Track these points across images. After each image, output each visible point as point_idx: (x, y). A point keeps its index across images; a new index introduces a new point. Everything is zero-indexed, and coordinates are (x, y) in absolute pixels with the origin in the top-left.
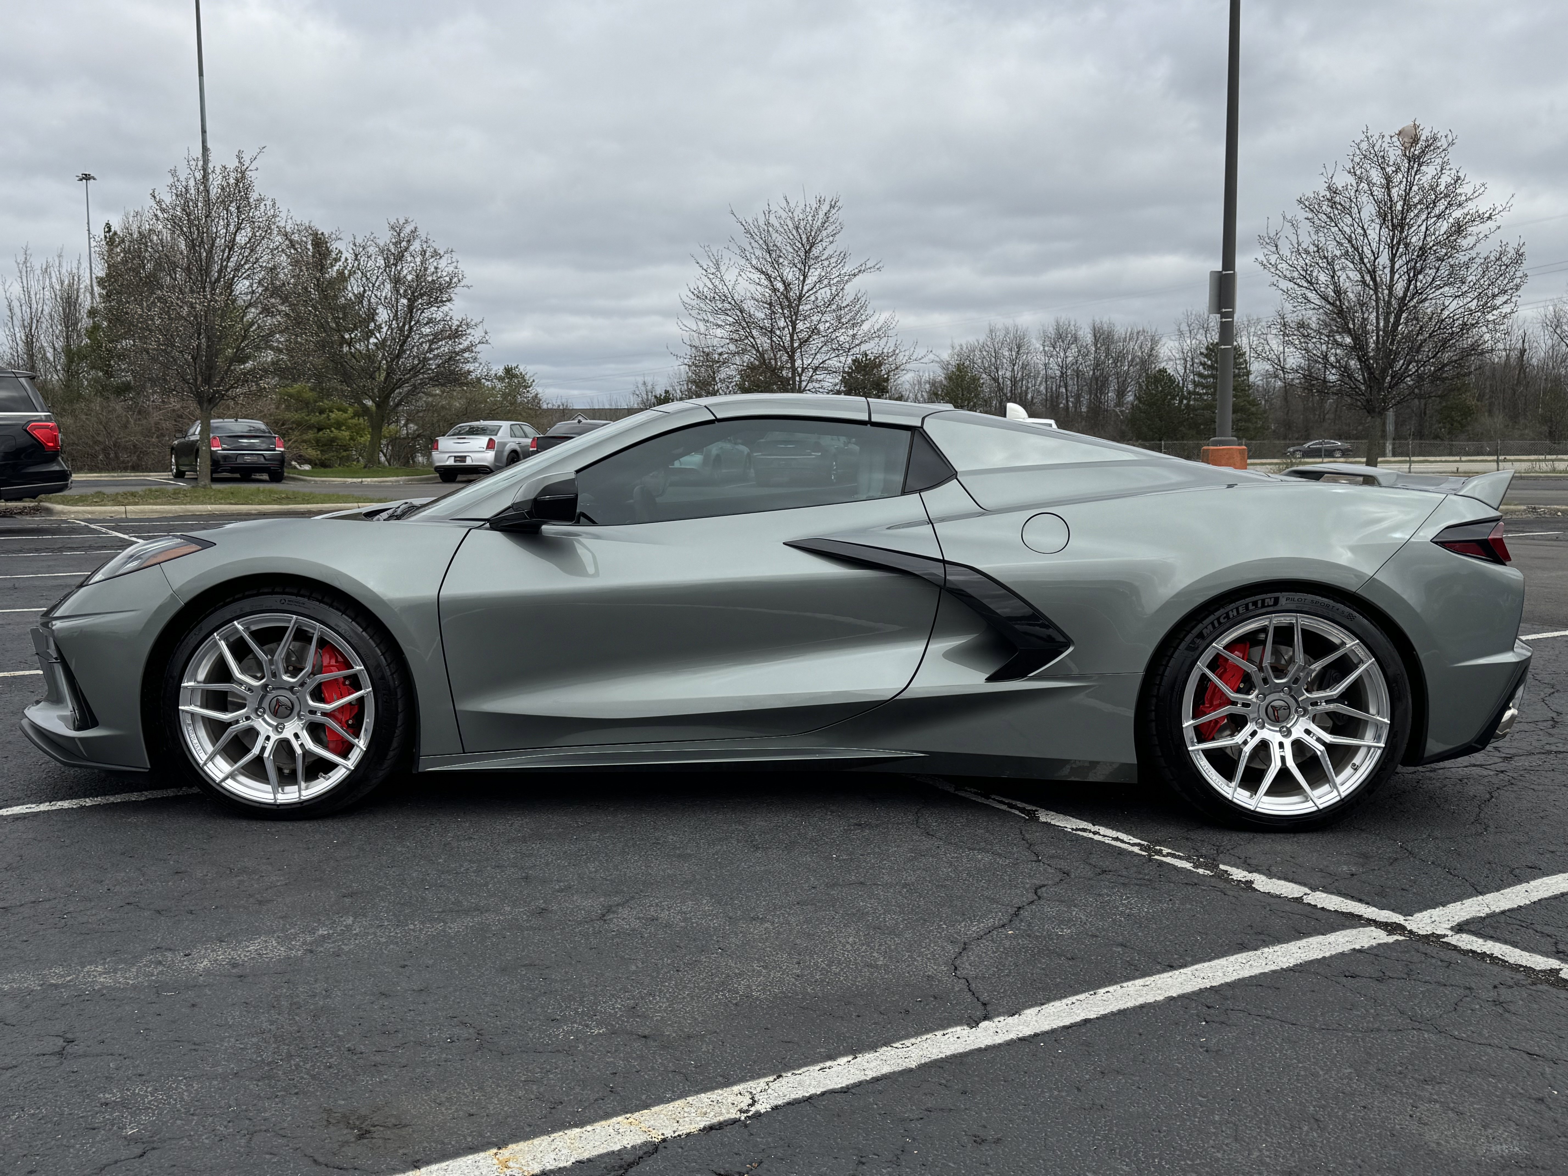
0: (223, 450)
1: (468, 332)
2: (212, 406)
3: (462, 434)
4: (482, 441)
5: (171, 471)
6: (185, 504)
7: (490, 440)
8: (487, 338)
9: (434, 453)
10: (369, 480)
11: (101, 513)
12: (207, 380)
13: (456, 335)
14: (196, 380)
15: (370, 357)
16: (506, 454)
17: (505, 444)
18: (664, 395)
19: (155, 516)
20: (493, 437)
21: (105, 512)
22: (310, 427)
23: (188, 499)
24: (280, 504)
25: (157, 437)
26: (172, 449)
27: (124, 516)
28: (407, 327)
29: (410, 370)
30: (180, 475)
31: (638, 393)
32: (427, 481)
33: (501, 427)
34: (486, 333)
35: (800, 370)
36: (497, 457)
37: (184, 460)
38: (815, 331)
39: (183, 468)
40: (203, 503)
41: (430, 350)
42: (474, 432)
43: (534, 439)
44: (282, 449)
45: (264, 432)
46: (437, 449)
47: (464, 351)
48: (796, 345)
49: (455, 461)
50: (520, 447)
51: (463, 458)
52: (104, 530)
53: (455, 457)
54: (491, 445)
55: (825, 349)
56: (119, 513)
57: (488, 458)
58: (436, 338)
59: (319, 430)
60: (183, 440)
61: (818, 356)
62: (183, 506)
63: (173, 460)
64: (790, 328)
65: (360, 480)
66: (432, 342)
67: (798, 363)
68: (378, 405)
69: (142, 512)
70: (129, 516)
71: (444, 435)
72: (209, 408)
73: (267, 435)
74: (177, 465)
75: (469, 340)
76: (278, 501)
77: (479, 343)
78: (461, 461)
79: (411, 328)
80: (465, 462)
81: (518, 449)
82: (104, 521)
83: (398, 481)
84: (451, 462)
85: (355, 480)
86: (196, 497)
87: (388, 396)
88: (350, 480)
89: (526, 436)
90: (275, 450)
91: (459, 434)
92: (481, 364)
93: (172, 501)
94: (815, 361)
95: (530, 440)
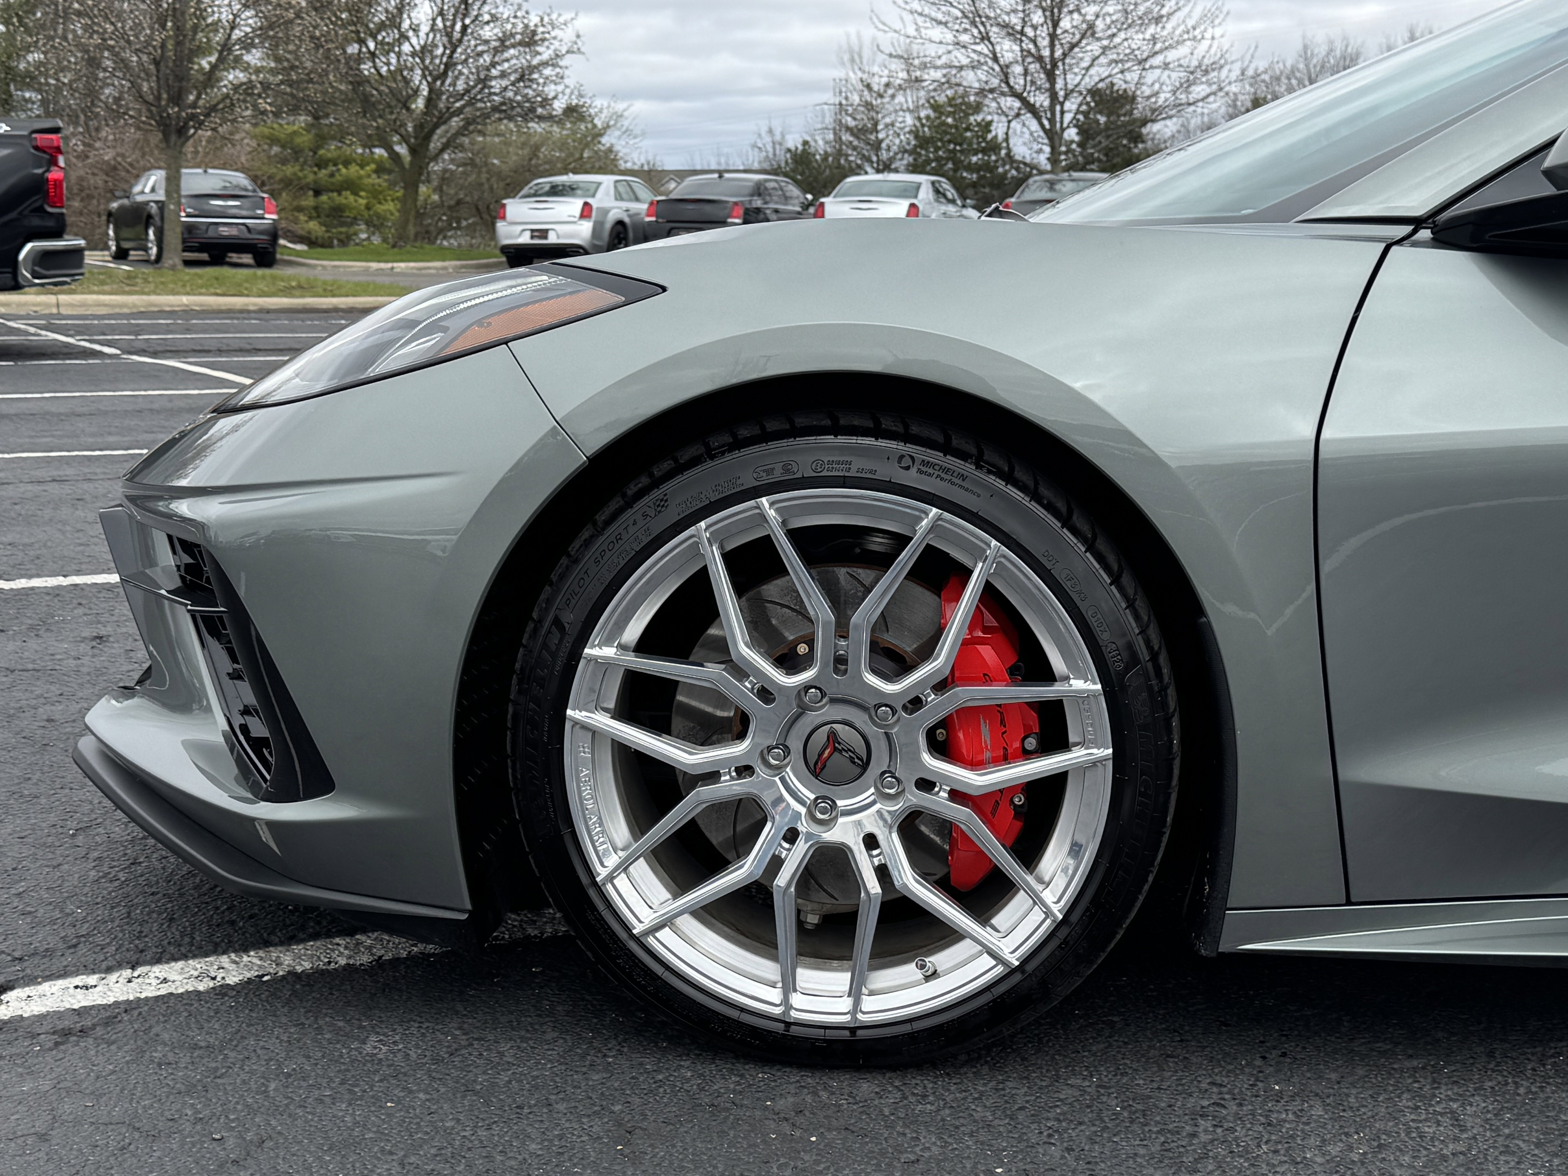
0: (188, 216)
1: (553, 34)
2: (182, 139)
3: (540, 195)
4: (572, 206)
5: (107, 248)
6: (148, 294)
7: (586, 204)
8: (580, 43)
9: (500, 225)
10: (403, 265)
11: (20, 305)
12: (177, 98)
13: (530, 40)
14: (158, 98)
15: (400, 74)
16: (608, 226)
17: (605, 212)
18: (800, 147)
19: (103, 311)
20: (590, 200)
21: (26, 304)
22: (303, 189)
23: (152, 286)
24: (293, 296)
25: (82, 200)
26: (110, 214)
27: (55, 311)
28: (458, 27)
29: (463, 95)
30: (121, 255)
31: (760, 145)
32: (489, 268)
33: (599, 184)
34: (578, 36)
35: (1062, 93)
36: (596, 231)
37: (126, 233)
38: (1090, 31)
39: (126, 245)
40: (174, 293)
41: (493, 65)
42: (556, 191)
43: (652, 203)
44: (274, 217)
45: (246, 190)
46: (504, 218)
47: (545, 64)
48: (1058, 53)
49: (532, 237)
50: (629, 216)
51: (544, 233)
52: (32, 330)
53: (532, 231)
54: (586, 212)
55: (1103, 60)
56: (48, 305)
57: (582, 232)
58: (504, 42)
59: (317, 193)
60: (125, 201)
61: (1092, 71)
62: (145, 297)
63: (111, 233)
64: (1050, 25)
65: (389, 265)
66: (496, 51)
67: (1059, 84)
68: (413, 151)
69: (83, 305)
70: (64, 311)
71: (514, 197)
72: (179, 143)
73: (250, 194)
74: (118, 240)
75: (552, 47)
76: (287, 292)
77: (568, 52)
78: (540, 237)
79: (465, 28)
80: (546, 238)
81: (627, 220)
82: (27, 317)
83: (445, 268)
84: (525, 239)
85: (382, 265)
86: (162, 283)
87: (428, 137)
88: (374, 265)
89: (637, 199)
90: (263, 218)
91: (535, 195)
92: (567, 87)
93: (127, 289)
94: (1087, 79)
95: (645, 206)
